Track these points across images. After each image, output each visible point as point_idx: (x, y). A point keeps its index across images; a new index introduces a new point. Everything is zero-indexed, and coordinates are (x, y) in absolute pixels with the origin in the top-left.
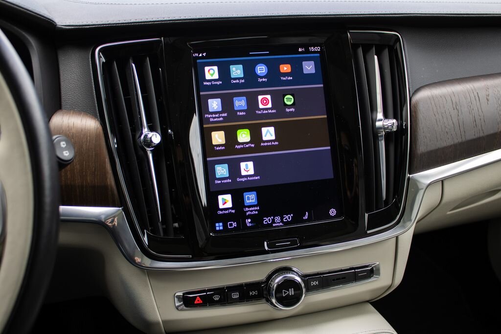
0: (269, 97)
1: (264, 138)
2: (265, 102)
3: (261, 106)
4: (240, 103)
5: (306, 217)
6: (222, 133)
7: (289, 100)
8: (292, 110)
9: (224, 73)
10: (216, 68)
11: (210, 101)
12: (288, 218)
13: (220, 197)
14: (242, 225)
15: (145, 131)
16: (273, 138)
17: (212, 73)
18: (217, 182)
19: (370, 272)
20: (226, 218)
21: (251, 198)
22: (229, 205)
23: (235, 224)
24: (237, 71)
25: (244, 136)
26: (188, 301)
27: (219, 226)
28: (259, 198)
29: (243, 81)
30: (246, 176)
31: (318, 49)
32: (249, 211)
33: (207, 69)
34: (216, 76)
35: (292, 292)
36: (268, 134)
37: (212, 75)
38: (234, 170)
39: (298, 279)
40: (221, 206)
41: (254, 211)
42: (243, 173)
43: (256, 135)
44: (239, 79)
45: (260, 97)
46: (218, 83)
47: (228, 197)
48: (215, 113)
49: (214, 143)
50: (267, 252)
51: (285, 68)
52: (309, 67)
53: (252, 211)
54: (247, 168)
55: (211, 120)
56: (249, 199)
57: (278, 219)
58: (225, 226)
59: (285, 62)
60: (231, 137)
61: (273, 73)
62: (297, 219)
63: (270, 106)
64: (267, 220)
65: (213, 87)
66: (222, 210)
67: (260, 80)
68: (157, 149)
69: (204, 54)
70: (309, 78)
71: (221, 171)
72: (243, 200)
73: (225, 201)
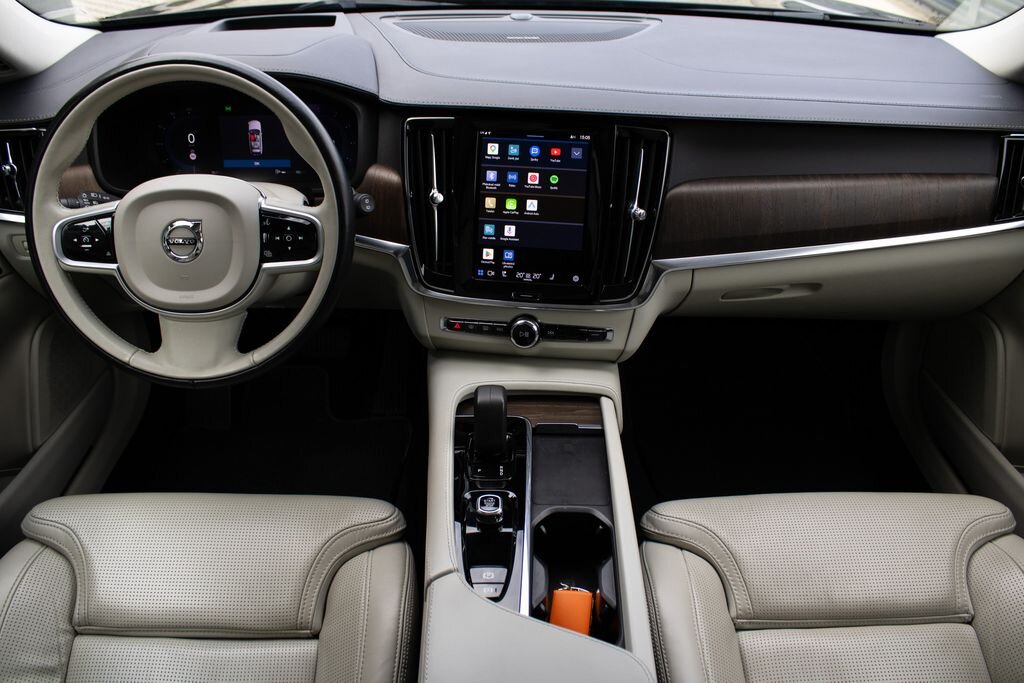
0: (537, 175)
1: (528, 209)
2: (533, 178)
3: (529, 182)
4: (512, 177)
5: (552, 279)
6: (494, 200)
7: (554, 179)
8: (556, 188)
9: (503, 151)
10: (497, 145)
11: (488, 172)
12: (537, 276)
13: (485, 250)
14: (498, 273)
15: (434, 190)
16: (536, 209)
17: (493, 149)
18: (485, 238)
19: (600, 335)
20: (487, 267)
21: (509, 255)
22: (491, 257)
23: (493, 273)
24: (514, 150)
25: (511, 204)
26: (449, 325)
28: (515, 255)
29: (517, 159)
30: (508, 237)
31: (588, 137)
32: (506, 265)
33: (489, 145)
34: (496, 152)
35: (527, 334)
36: (532, 205)
37: (493, 151)
38: (500, 231)
39: (535, 328)
40: (485, 257)
41: (510, 265)
42: (506, 234)
43: (521, 206)
44: (515, 156)
45: (530, 174)
46: (497, 158)
47: (491, 251)
48: (491, 182)
49: (487, 206)
50: (511, 300)
51: (556, 152)
52: (577, 153)
53: (508, 265)
54: (510, 231)
55: (487, 188)
56: (507, 255)
57: (528, 275)
58: (485, 273)
59: (556, 147)
60: (501, 204)
61: (545, 156)
62: (545, 278)
63: (537, 182)
64: (519, 275)
65: (492, 161)
67: (532, 160)
68: (440, 205)
69: (489, 133)
70: (576, 163)
71: (489, 229)
72: (502, 255)
73: (488, 254)
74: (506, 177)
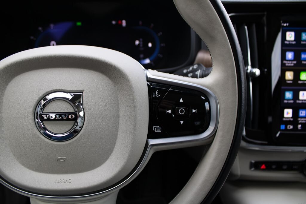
6: (292, 73)
9: (298, 37)
10: (293, 33)
11: (287, 53)
13: (286, 110)
14: (295, 128)
15: (249, 67)
18: (286, 101)
20: (288, 122)
21: (303, 113)
22: (290, 115)
23: (291, 127)
25: (304, 76)
27: (283, 127)
30: (302, 100)
32: (301, 120)
33: (288, 33)
34: (293, 38)
37: (290, 37)
38: (296, 96)
40: (286, 116)
41: (304, 120)
42: (300, 98)
46: (294, 43)
47: (290, 111)
49: (287, 78)
53: (302, 121)
54: (303, 96)
55: (287, 65)
56: (301, 113)
58: (286, 127)
60: (297, 76)
65: (290, 45)
66: (286, 118)
69: (288, 24)
71: (289, 95)
72: (298, 113)
73: (288, 113)
74: (300, 56)
